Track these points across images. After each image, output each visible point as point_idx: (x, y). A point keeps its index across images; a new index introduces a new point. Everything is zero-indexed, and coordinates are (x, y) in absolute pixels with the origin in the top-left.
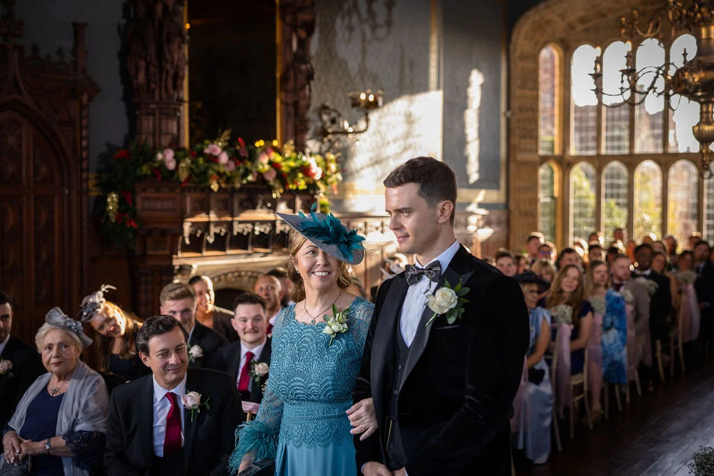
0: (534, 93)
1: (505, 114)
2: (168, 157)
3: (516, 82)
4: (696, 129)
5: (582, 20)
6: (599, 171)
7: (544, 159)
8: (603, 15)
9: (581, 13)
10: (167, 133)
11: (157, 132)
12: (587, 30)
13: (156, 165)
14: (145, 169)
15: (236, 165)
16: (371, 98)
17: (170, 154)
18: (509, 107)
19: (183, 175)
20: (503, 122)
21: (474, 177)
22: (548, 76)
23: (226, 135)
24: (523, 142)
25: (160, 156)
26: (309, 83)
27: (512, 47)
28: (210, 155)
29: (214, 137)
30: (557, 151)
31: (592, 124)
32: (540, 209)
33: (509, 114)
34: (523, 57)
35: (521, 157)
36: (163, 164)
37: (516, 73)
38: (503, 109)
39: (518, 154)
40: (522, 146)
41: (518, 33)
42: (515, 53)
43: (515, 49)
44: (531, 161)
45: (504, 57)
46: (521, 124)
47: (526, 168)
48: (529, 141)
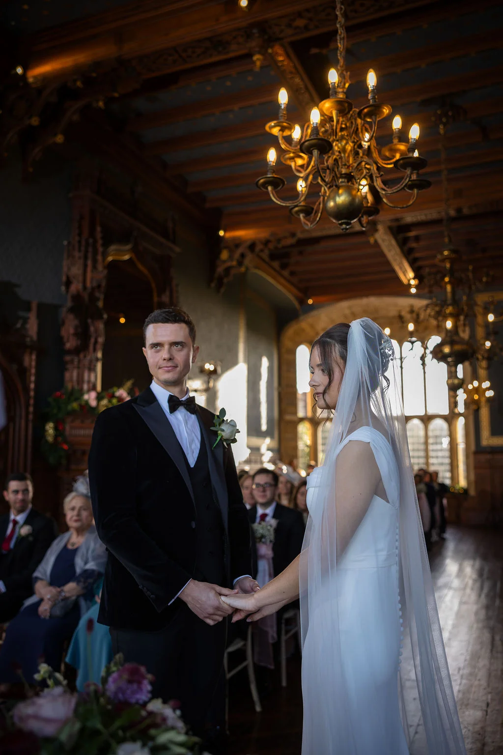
0: (294, 375)
1: (277, 389)
2: (91, 398)
3: (284, 367)
7: (302, 420)
10: (89, 382)
11: (80, 381)
13: (83, 403)
14: (75, 405)
16: (212, 368)
17: (93, 395)
18: (279, 384)
20: (276, 394)
21: (264, 427)
23: (129, 384)
24: (288, 407)
25: (86, 397)
27: (280, 344)
29: (120, 385)
30: (310, 414)
32: (300, 453)
33: (280, 389)
34: (288, 352)
35: (288, 417)
36: (87, 402)
37: (284, 363)
38: (276, 385)
39: (285, 415)
40: (287, 410)
41: (285, 336)
42: (282, 349)
43: (282, 346)
44: (292, 421)
45: (276, 351)
46: (288, 394)
47: (289, 425)
48: (292, 407)
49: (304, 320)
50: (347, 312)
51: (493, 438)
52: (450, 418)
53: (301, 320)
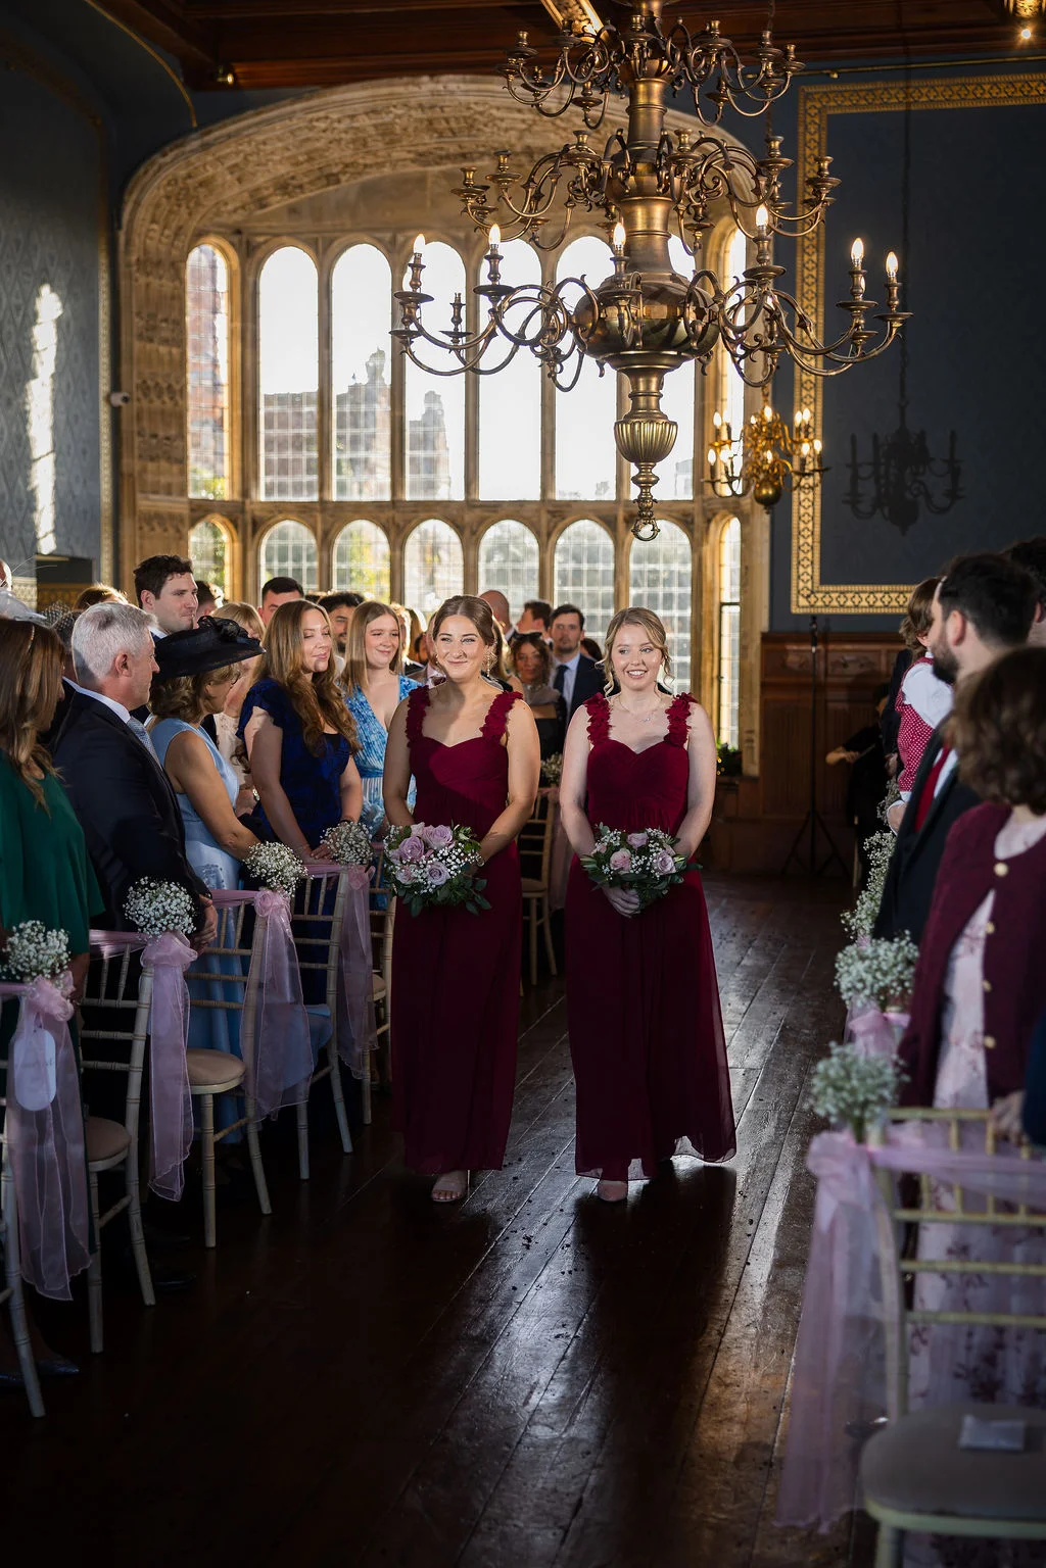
0: (175, 351)
1: (108, 399)
3: (134, 323)
4: (626, 429)
5: (283, 187)
6: (326, 541)
8: (332, 179)
9: (283, 170)
12: (293, 211)
18: (116, 385)
20: (104, 416)
22: (205, 313)
24: (151, 466)
27: (122, 238)
31: (308, 431)
33: (117, 399)
34: (150, 264)
35: (146, 503)
37: (132, 302)
38: (104, 386)
39: (139, 496)
40: (149, 478)
41: (137, 204)
42: (127, 252)
43: (128, 242)
44: (172, 516)
45: (103, 261)
46: (145, 423)
47: (158, 530)
48: (164, 464)
49: (205, 147)
50: (364, 122)
51: (824, 588)
52: (699, 520)
53: (195, 144)
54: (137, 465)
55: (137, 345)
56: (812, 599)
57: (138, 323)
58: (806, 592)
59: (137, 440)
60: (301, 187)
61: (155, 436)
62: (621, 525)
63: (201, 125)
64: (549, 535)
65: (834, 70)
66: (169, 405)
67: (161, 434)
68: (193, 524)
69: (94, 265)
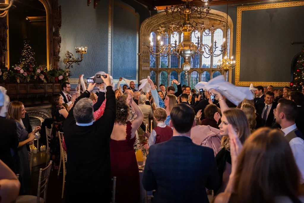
1: (138, 54)
9: (164, 21)
15: (27, 74)
18: (139, 52)
19: (5, 78)
20: (137, 56)
24: (144, 63)
26: (59, 44)
27: (140, 31)
28: (16, 70)
29: (18, 64)
37: (142, 40)
38: (137, 52)
39: (142, 67)
40: (144, 65)
41: (143, 27)
42: (141, 34)
43: (141, 32)
44: (147, 70)
45: (138, 35)
46: (143, 57)
47: (145, 72)
48: (146, 63)
49: (152, 18)
51: (240, 82)
52: (223, 71)
53: (151, 18)
54: (142, 63)
55: (142, 46)
56: (238, 84)
57: (143, 43)
58: (237, 83)
59: (142, 60)
60: (166, 23)
61: (145, 59)
62: (211, 72)
63: (152, 15)
64: (201, 73)
65: (243, 4)
66: (147, 55)
67: (146, 59)
68: (150, 71)
69: (136, 35)
